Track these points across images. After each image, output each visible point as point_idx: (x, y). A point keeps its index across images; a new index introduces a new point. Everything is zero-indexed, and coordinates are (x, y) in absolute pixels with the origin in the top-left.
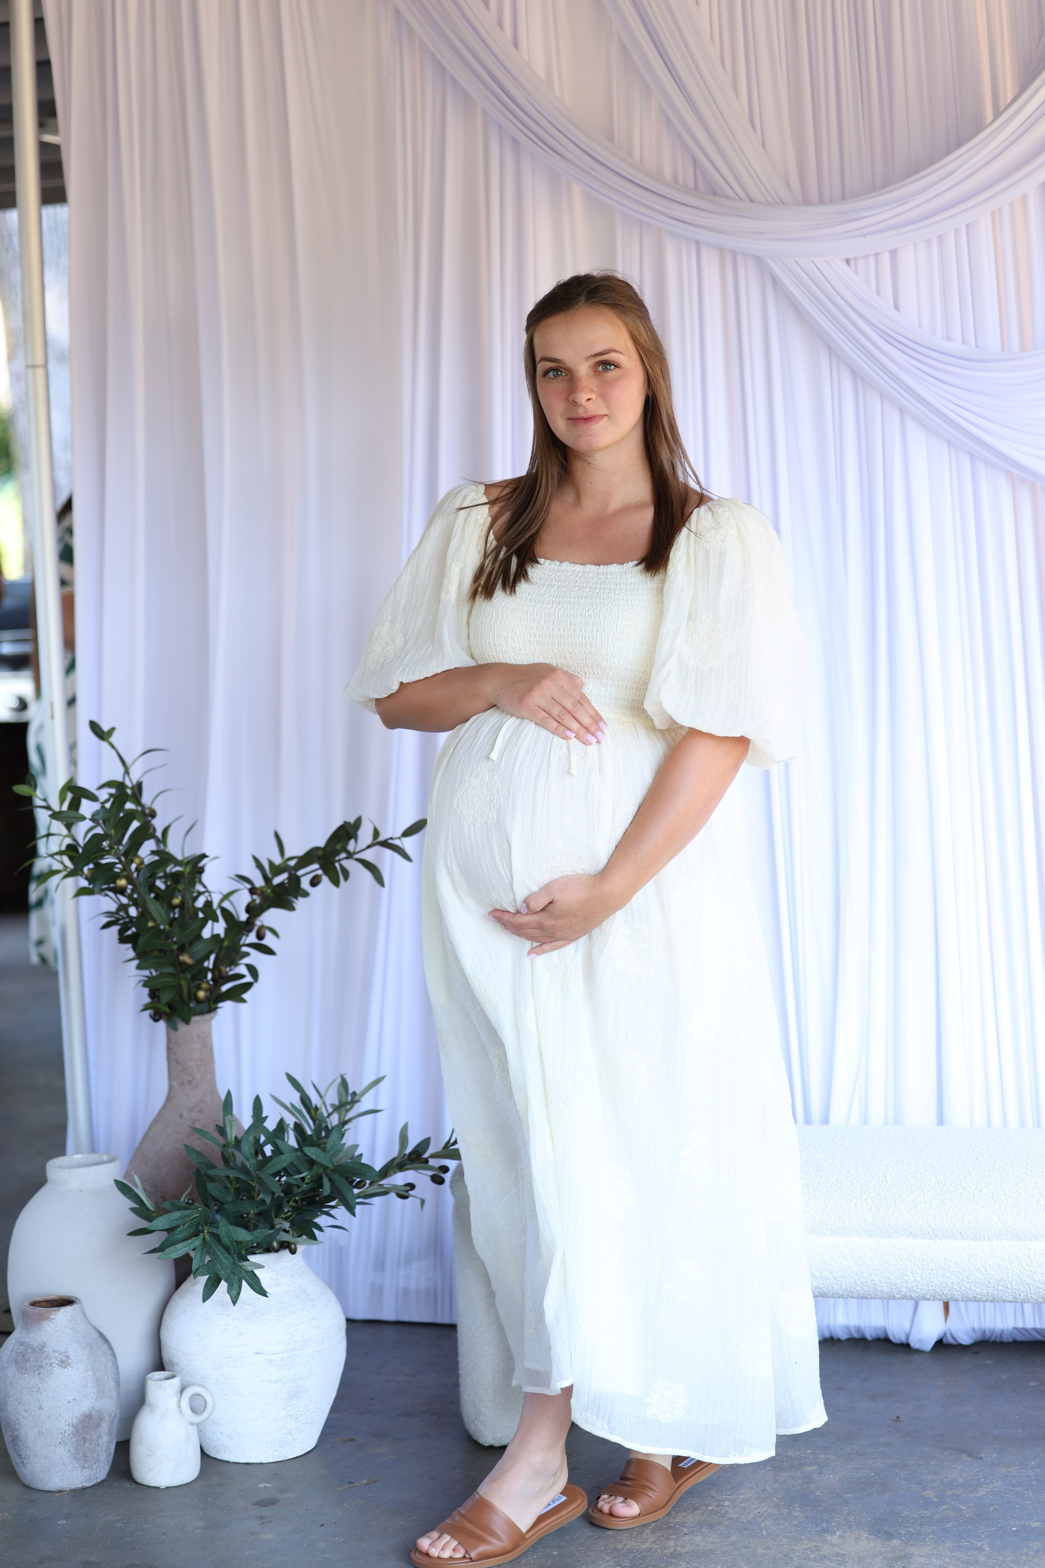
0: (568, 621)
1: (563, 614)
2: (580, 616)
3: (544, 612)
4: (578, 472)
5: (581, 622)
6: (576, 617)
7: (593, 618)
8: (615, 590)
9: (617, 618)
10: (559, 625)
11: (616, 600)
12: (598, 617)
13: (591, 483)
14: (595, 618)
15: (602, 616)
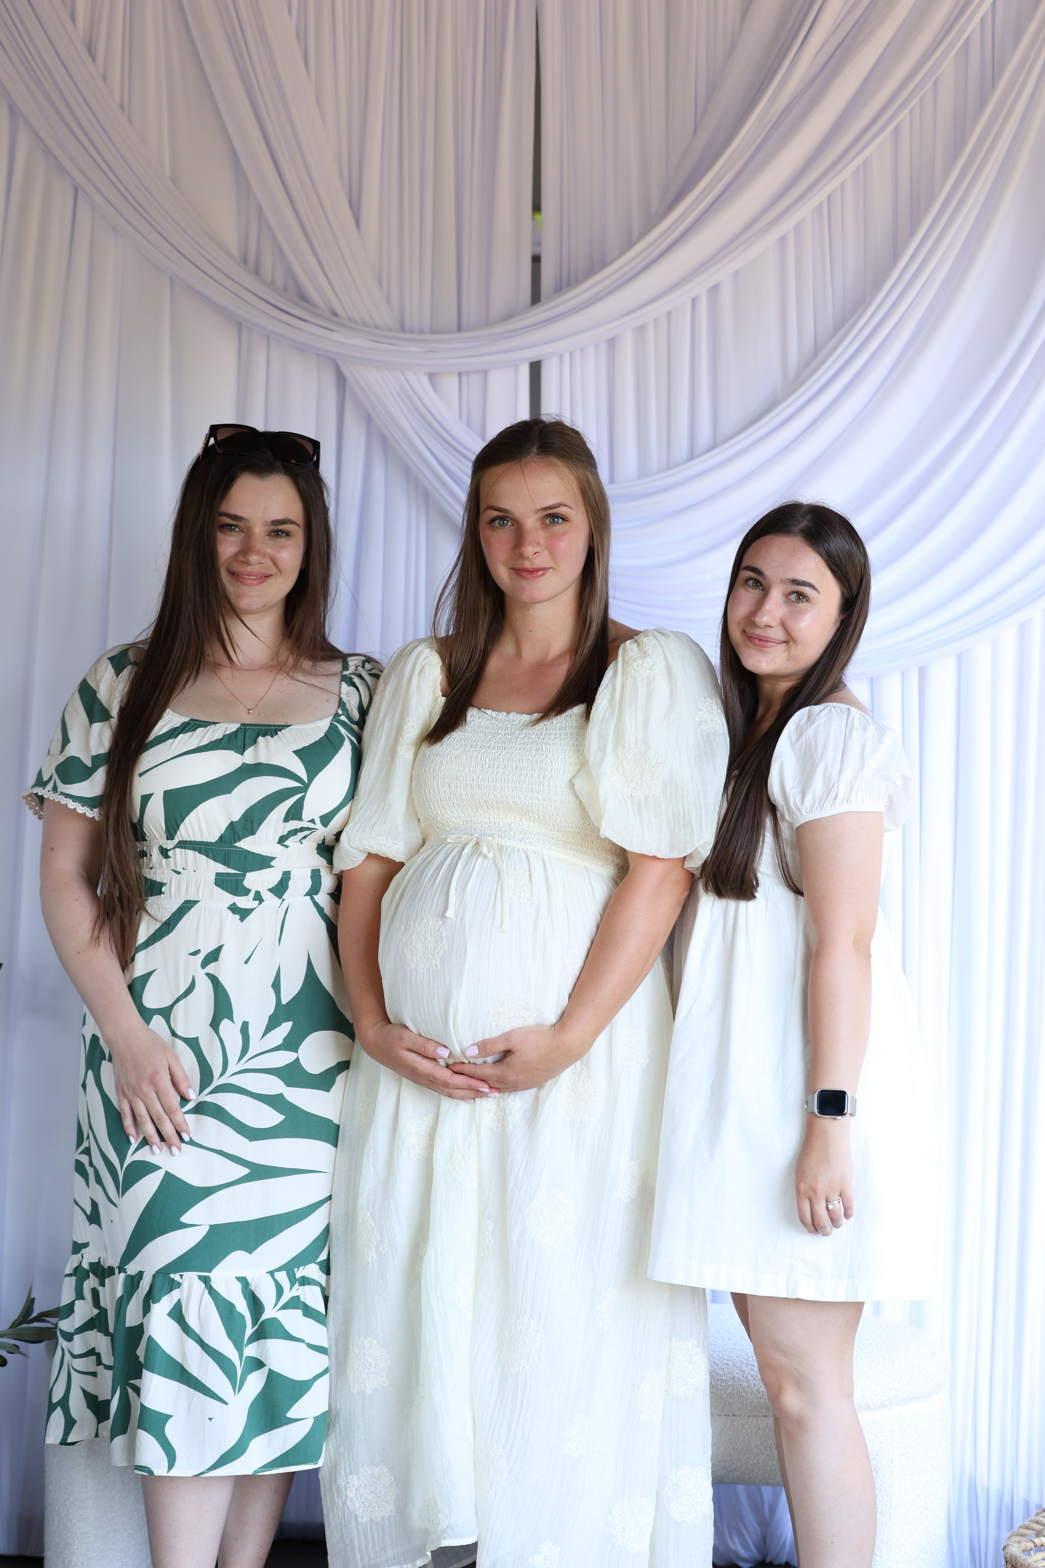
0: (514, 766)
1: (509, 758)
2: (526, 762)
3: (488, 757)
4: (517, 619)
5: (527, 767)
6: (522, 762)
7: (540, 763)
8: (561, 735)
9: (564, 764)
10: (504, 769)
11: (562, 745)
12: (544, 763)
13: (530, 631)
14: (542, 764)
15: (549, 762)
